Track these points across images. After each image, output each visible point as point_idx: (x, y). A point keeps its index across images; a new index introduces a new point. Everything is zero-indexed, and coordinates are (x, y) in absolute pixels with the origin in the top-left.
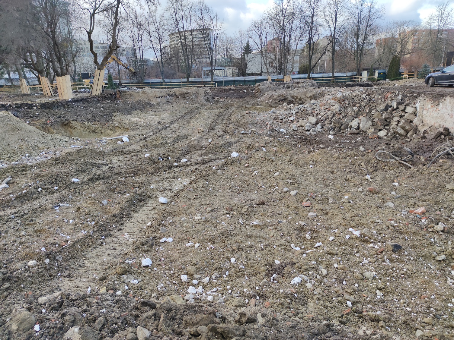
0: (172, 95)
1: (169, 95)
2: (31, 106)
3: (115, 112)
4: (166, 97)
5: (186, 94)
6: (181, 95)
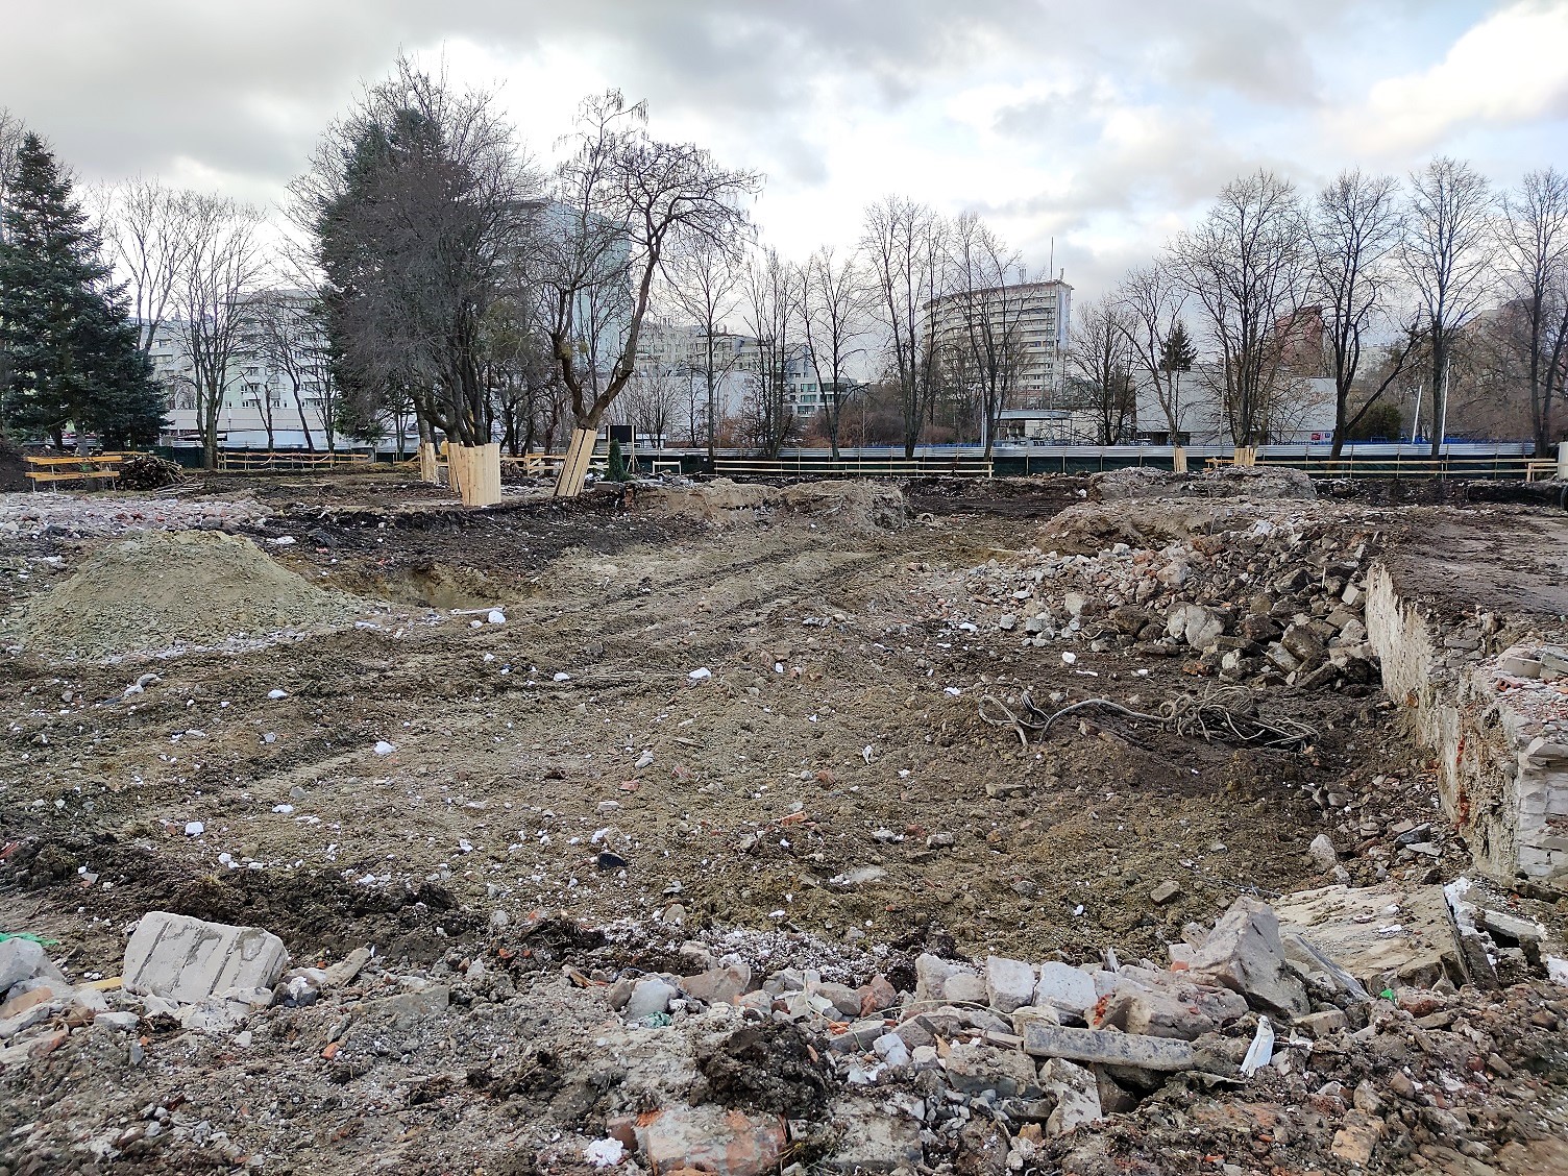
0: (776, 504)
1: (766, 502)
2: (373, 521)
3: (570, 545)
4: (759, 508)
5: (814, 501)
6: (799, 503)
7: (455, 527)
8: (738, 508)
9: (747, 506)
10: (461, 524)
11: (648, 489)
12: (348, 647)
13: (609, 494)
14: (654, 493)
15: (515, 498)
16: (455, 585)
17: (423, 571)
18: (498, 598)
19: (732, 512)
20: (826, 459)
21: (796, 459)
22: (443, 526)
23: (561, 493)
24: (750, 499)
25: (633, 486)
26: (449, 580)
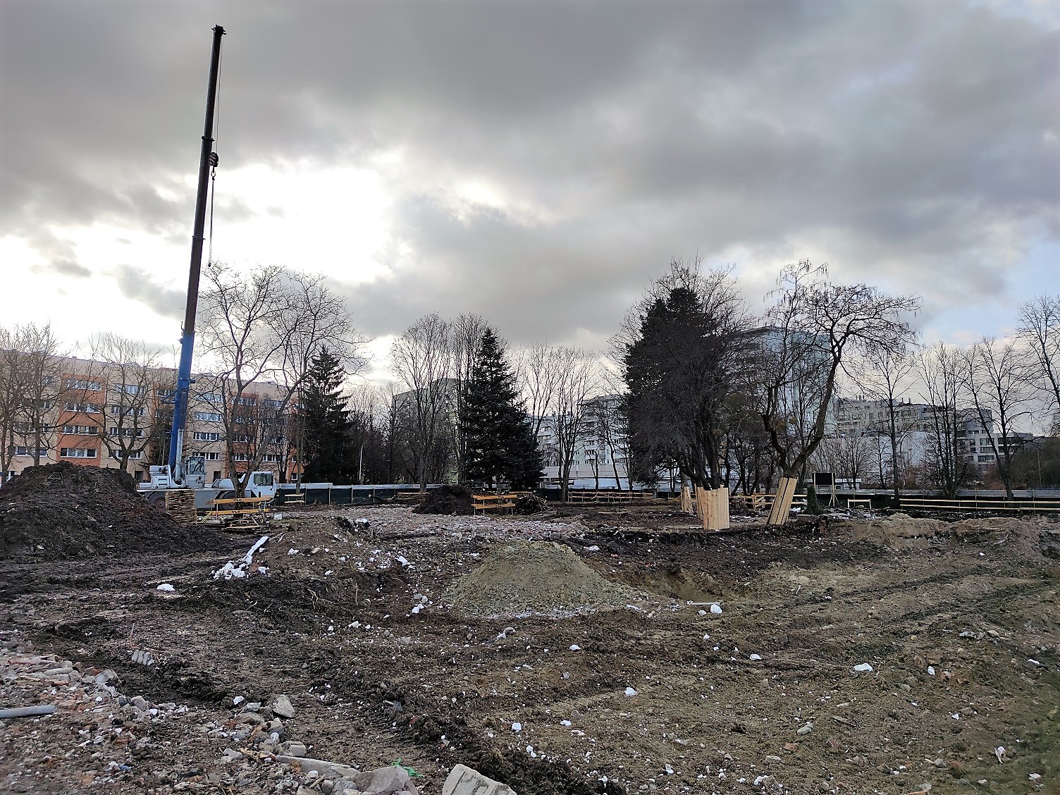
1: (937, 533)
4: (931, 538)
5: (981, 534)
6: (967, 535)
7: (698, 544)
8: (913, 537)
9: (920, 536)
10: (701, 542)
11: (837, 521)
12: (619, 621)
13: (807, 524)
14: (842, 524)
15: (740, 525)
16: (694, 584)
17: (674, 573)
18: (722, 595)
19: (908, 541)
20: (1001, 499)
21: (973, 498)
22: (690, 543)
23: (772, 522)
24: (923, 531)
25: (825, 518)
26: (690, 581)
